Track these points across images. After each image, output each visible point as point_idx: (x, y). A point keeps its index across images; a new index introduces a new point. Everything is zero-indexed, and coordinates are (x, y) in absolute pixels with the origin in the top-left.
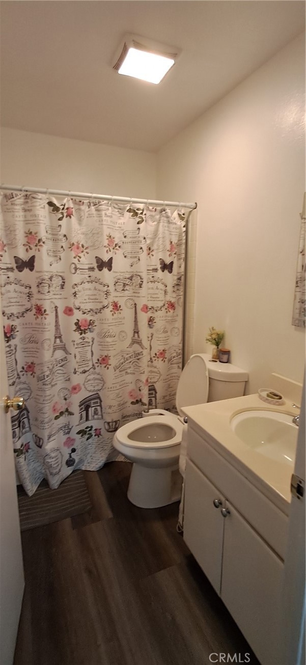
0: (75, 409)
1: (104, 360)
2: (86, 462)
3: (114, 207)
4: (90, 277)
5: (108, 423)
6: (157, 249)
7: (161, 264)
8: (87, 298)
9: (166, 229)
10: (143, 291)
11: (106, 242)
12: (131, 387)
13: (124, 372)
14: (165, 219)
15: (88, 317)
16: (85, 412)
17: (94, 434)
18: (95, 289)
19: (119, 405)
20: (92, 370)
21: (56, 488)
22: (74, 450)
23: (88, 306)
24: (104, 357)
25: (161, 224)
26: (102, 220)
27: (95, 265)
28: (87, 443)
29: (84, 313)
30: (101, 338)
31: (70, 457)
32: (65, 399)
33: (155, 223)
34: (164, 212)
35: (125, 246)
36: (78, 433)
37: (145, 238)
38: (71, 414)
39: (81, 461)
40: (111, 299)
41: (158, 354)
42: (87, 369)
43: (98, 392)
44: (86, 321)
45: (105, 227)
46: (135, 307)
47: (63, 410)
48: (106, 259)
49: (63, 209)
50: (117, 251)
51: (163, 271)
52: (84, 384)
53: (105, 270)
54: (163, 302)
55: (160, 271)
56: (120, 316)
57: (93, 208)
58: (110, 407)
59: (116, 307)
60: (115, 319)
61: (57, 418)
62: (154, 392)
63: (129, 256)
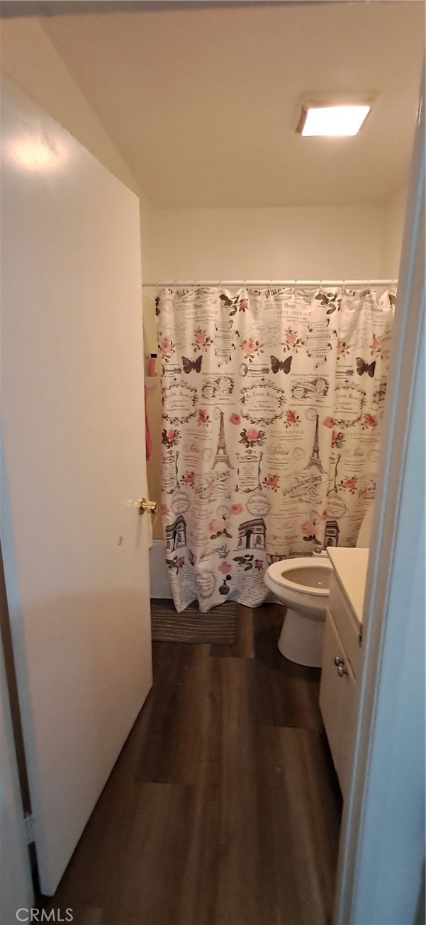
0: (234, 531)
1: (272, 481)
2: (242, 595)
3: (299, 294)
4: (263, 380)
5: (271, 556)
6: (354, 345)
7: (358, 365)
8: (257, 404)
9: (370, 317)
10: (329, 400)
11: (284, 339)
12: (304, 519)
13: (297, 499)
14: (369, 304)
15: (258, 428)
16: (246, 537)
17: (254, 565)
18: (268, 394)
19: (287, 538)
20: (258, 490)
21: (205, 611)
22: (229, 578)
23: (259, 415)
24: (272, 476)
25: (362, 312)
26: (281, 312)
27: (270, 366)
28: (245, 573)
29: (253, 423)
30: (271, 454)
31: (225, 584)
32: (224, 518)
33: (353, 311)
34: (368, 295)
35: (310, 341)
36: (236, 559)
37: (335, 332)
38: (229, 536)
39: (236, 592)
40: (286, 407)
41: (344, 481)
42: (251, 488)
43: (263, 517)
44: (254, 432)
45: (284, 321)
46: (317, 419)
47: (222, 530)
48: (282, 358)
49: (236, 302)
50: (298, 349)
51: (360, 374)
52: (246, 505)
53: (281, 372)
54: (358, 415)
55: (356, 374)
56: (297, 428)
57: (271, 297)
58: (275, 538)
59: (292, 417)
60: (290, 432)
61: (213, 537)
62: (335, 530)
63: (314, 354)
